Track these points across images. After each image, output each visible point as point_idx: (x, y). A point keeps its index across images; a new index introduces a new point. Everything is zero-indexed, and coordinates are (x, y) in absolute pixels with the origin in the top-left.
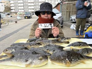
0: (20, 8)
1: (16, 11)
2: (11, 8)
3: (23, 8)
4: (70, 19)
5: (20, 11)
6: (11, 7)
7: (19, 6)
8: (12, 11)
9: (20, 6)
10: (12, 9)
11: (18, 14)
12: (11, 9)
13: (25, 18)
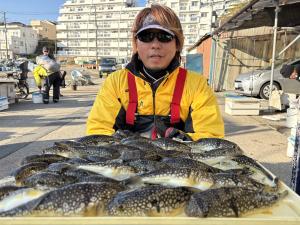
0: (83, 44)
1: (73, 53)
2: (59, 45)
4: (237, 85)
5: (83, 53)
6: (57, 41)
7: (82, 40)
8: (60, 53)
9: (85, 40)
10: (61, 49)
11: (76, 62)
12: (58, 49)
13: (101, 76)
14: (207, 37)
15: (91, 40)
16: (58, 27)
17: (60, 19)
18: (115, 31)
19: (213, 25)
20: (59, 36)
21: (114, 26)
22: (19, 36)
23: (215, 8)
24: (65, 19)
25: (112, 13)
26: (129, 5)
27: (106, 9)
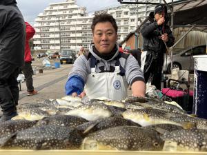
0: (52, 42)
1: (44, 48)
2: (35, 43)
3: (58, 42)
5: (51, 48)
6: (33, 40)
7: (50, 39)
8: (35, 48)
9: (53, 39)
12: (34, 45)
13: (62, 63)
14: (131, 35)
15: (57, 39)
17: (35, 25)
18: (73, 32)
19: (138, 28)
20: (35, 37)
21: (72, 29)
23: (140, 16)
24: (40, 25)
25: (71, 20)
26: (82, 15)
27: (67, 18)
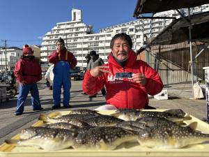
6: (41, 58)
16: (42, 49)
17: (43, 44)
18: (80, 49)
19: (145, 43)
20: (42, 55)
22: (15, 55)
23: (145, 32)
24: (47, 43)
25: (77, 38)
26: (88, 33)
27: (73, 36)
